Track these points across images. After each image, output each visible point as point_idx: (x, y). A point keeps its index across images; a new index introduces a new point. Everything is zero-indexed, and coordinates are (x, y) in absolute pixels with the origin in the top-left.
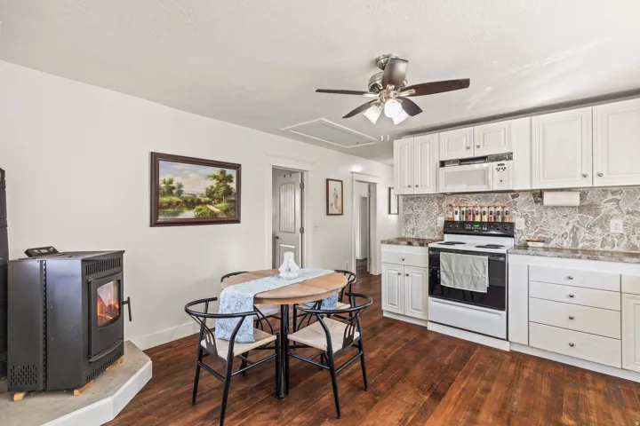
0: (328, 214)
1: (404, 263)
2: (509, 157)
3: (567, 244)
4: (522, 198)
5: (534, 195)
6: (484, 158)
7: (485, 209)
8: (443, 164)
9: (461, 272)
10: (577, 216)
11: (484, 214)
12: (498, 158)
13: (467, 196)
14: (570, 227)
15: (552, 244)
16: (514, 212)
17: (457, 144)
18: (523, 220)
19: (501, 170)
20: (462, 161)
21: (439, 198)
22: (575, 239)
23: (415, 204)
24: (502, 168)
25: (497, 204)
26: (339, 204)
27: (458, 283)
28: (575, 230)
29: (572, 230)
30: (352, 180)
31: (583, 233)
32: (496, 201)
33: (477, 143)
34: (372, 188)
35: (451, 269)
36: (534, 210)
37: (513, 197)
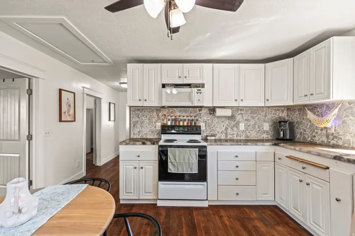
0: (60, 120)
1: (139, 159)
2: (203, 86)
3: (223, 137)
4: (204, 111)
5: (209, 110)
6: (189, 85)
7: (186, 118)
8: (164, 86)
9: (182, 161)
10: (227, 122)
11: (185, 121)
12: (197, 86)
13: (175, 109)
14: (224, 128)
15: (217, 137)
16: (200, 119)
17: (173, 73)
18: (204, 124)
19: (199, 93)
20: (177, 86)
21: (157, 110)
22: (226, 134)
23: (141, 113)
24: (199, 92)
25: (191, 115)
26: (72, 112)
27: (180, 169)
28: (226, 130)
29: (225, 129)
30: (83, 93)
31: (229, 130)
32: (191, 113)
33: (185, 75)
34: (97, 101)
35: (175, 160)
36: (209, 118)
37: (200, 111)
